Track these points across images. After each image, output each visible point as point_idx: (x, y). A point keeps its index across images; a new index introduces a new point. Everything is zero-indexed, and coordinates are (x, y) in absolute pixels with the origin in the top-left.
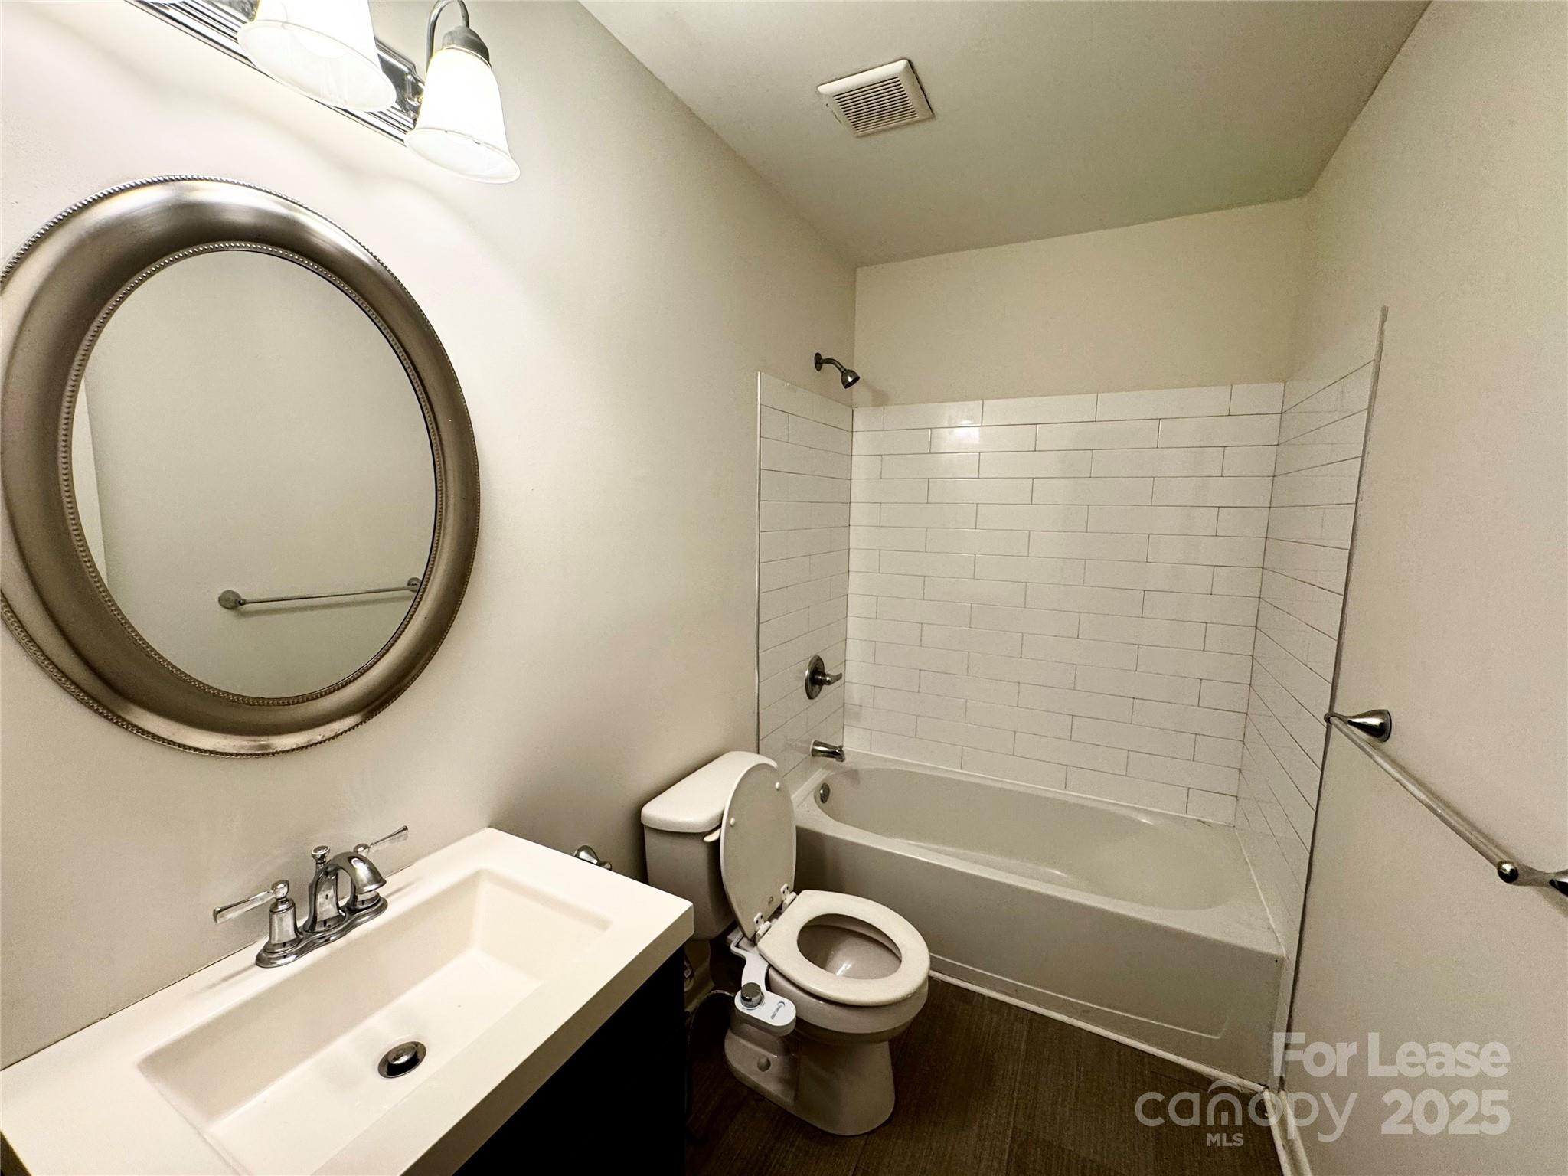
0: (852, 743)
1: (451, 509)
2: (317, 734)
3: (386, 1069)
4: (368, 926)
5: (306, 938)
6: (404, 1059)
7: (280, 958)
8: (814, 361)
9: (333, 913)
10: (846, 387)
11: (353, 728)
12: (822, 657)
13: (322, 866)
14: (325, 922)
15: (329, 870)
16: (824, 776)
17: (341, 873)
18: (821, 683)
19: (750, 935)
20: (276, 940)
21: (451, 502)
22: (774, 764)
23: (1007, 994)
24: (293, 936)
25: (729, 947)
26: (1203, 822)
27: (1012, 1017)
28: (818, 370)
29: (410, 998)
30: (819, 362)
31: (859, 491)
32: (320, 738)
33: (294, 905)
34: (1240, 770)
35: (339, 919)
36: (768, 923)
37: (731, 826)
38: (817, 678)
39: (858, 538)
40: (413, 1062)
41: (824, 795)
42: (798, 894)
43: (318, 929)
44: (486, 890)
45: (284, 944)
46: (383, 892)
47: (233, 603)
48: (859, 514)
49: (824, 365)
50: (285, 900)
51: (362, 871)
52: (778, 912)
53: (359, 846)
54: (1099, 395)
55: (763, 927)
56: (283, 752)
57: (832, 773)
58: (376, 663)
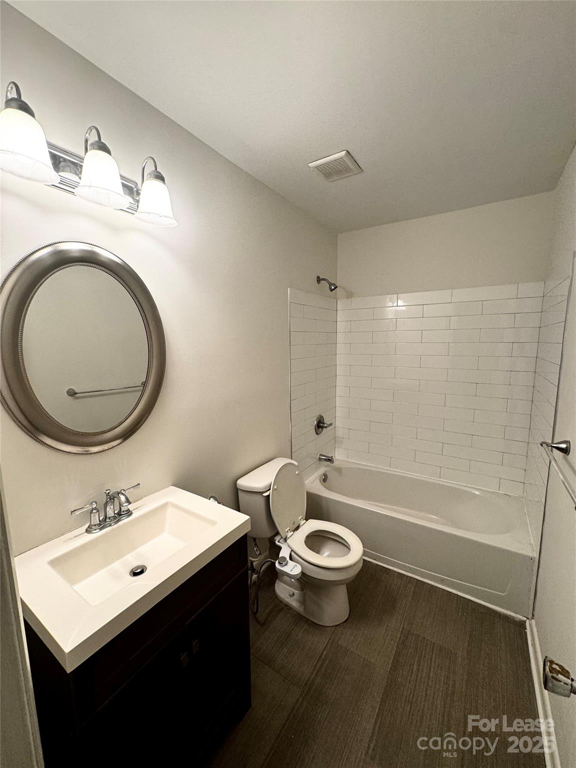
0: (339, 456)
1: (155, 358)
2: (105, 447)
3: (132, 574)
4: (125, 521)
5: (102, 525)
6: (139, 571)
7: (94, 530)
8: (316, 280)
9: (113, 515)
10: (331, 291)
11: (119, 444)
12: (323, 416)
13: (108, 497)
14: (110, 518)
15: (111, 498)
16: (324, 471)
17: (116, 499)
18: (323, 427)
19: (284, 537)
20: (92, 524)
21: (155, 355)
22: (296, 463)
23: (405, 571)
24: (98, 522)
25: (275, 543)
26: (508, 495)
27: (408, 582)
28: (318, 284)
29: (141, 549)
30: (319, 280)
31: (340, 338)
32: (107, 448)
33: (98, 511)
34: (525, 470)
35: (115, 518)
36: (292, 532)
37: (275, 489)
38: (320, 425)
39: (340, 360)
40: (142, 572)
41: (325, 479)
42: (307, 521)
43: (107, 521)
44: (170, 510)
45: (95, 525)
46: (131, 507)
47: (72, 393)
48: (340, 348)
49: (321, 281)
50: (95, 509)
51: (123, 498)
52: (297, 528)
53: (122, 490)
54: (453, 290)
55: (290, 534)
56: (94, 453)
57: (329, 469)
58: (126, 420)
